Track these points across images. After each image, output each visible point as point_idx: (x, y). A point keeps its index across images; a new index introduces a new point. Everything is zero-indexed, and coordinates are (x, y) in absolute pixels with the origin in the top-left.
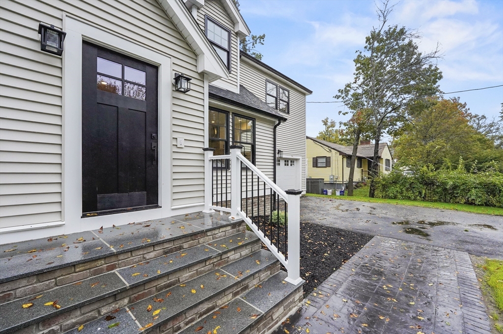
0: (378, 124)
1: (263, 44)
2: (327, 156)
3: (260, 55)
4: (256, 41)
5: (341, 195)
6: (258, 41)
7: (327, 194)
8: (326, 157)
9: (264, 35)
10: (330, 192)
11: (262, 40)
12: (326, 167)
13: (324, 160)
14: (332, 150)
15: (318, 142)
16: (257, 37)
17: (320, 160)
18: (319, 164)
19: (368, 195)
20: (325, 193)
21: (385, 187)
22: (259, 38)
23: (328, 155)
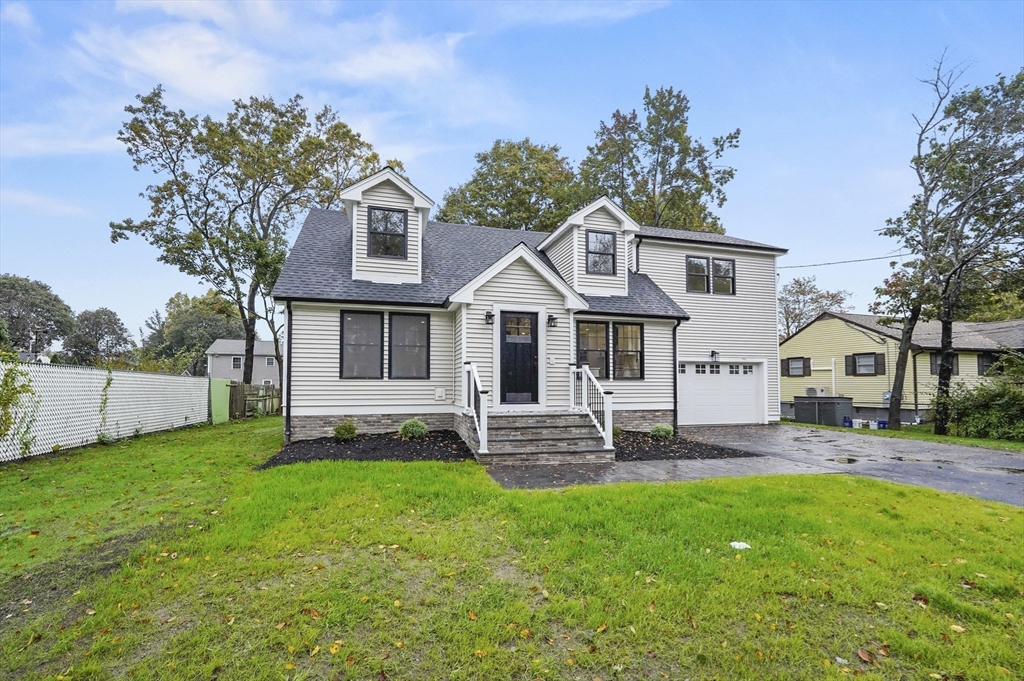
0: (940, 291)
1: (736, 146)
2: (877, 352)
3: (731, 171)
4: (722, 146)
5: (879, 428)
6: (727, 145)
7: (851, 425)
8: (874, 353)
9: (738, 130)
10: (857, 422)
11: (734, 141)
12: (875, 375)
13: (871, 361)
14: (888, 339)
15: (856, 324)
16: (725, 138)
17: (861, 361)
18: (862, 368)
19: (933, 430)
20: (847, 424)
21: (963, 414)
22: (727, 138)
23: (878, 349)
